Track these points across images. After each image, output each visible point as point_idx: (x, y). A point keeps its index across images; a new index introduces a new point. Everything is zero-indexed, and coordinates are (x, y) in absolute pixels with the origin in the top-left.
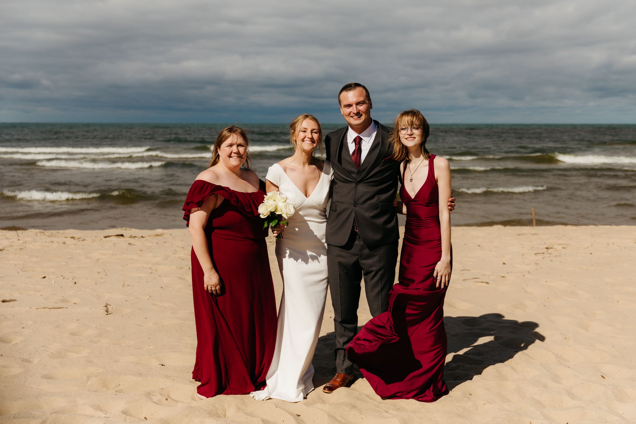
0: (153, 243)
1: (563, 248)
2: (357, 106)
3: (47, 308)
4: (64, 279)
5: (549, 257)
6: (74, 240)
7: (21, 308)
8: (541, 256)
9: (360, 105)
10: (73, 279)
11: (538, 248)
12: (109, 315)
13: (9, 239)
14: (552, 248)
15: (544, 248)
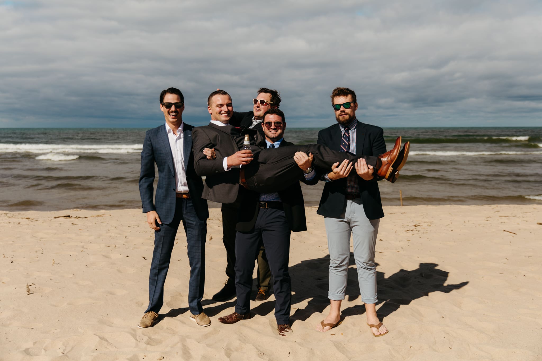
0: (92, 223)
1: (428, 225)
4: (4, 257)
5: (418, 234)
6: (29, 221)
8: (411, 233)
9: (229, 106)
10: (12, 258)
11: (408, 226)
12: (30, 295)
14: (419, 225)
15: (413, 226)
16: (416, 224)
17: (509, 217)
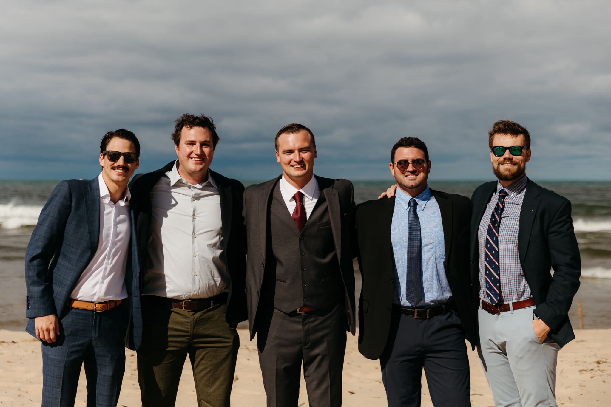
0: (27, 352)
2: (301, 153)
5: (601, 376)
8: (588, 375)
9: (304, 152)
11: (585, 362)
14: (605, 362)
15: (595, 362)
16: (600, 360)
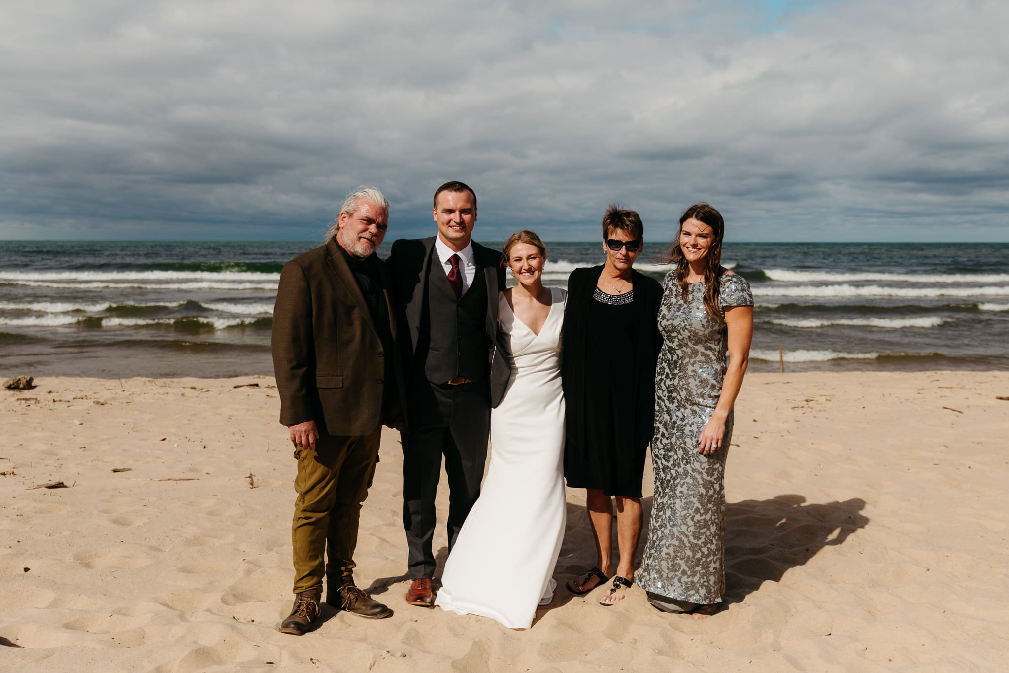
1: (827, 400)
3: (173, 480)
4: (189, 441)
5: (811, 412)
6: (195, 392)
7: (139, 479)
8: (800, 411)
10: (201, 442)
11: (795, 400)
12: (254, 488)
13: (111, 390)
14: (813, 400)
15: (803, 401)
16: (808, 398)
17: (953, 389)
